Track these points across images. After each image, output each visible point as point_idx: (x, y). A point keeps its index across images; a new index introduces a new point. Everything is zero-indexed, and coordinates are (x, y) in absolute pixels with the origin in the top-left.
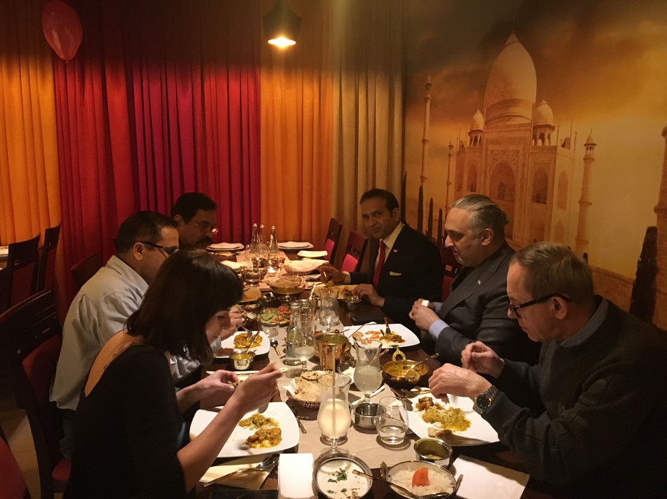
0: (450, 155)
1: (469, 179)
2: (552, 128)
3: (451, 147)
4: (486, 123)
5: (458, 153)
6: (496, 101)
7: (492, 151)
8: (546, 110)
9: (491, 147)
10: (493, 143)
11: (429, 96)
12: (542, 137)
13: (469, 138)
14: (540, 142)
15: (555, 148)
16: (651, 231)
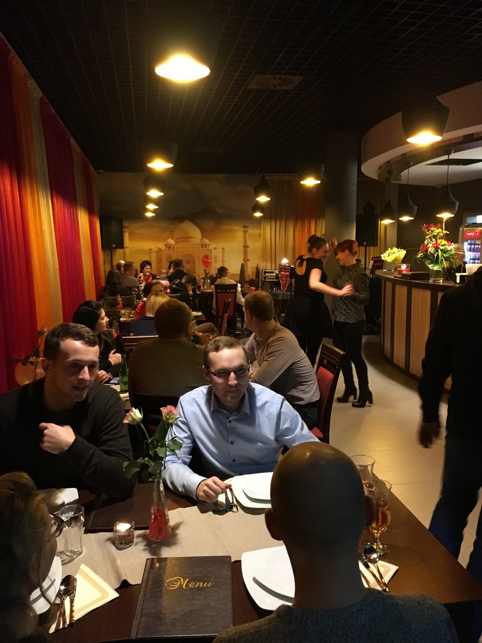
0: (150, 252)
1: (166, 259)
2: (209, 245)
3: (150, 249)
4: (176, 243)
5: (157, 252)
6: (181, 236)
7: (181, 251)
8: (206, 241)
9: (179, 250)
10: (181, 248)
11: (127, 230)
12: (206, 247)
13: (164, 247)
14: (205, 248)
15: (211, 250)
16: (242, 264)
